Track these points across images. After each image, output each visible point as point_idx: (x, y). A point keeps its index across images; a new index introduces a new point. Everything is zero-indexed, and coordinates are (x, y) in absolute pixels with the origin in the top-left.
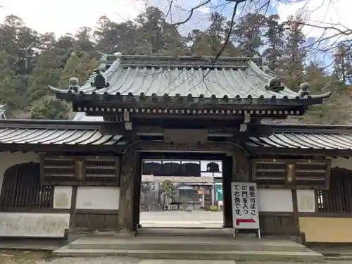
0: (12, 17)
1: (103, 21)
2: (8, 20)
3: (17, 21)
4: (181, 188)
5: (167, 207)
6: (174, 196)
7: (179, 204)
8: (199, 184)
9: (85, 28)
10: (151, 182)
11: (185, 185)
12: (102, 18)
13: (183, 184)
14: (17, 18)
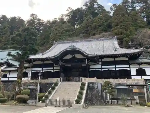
0: (33, 14)
1: (69, 9)
2: (31, 16)
3: (35, 16)
4: (118, 87)
5: (108, 102)
6: (114, 93)
7: (118, 99)
8: (133, 84)
9: (62, 15)
10: (95, 83)
11: (122, 85)
12: (68, 8)
13: (119, 84)
14: (35, 15)
